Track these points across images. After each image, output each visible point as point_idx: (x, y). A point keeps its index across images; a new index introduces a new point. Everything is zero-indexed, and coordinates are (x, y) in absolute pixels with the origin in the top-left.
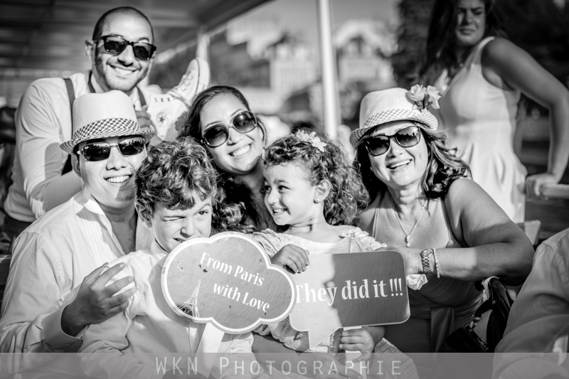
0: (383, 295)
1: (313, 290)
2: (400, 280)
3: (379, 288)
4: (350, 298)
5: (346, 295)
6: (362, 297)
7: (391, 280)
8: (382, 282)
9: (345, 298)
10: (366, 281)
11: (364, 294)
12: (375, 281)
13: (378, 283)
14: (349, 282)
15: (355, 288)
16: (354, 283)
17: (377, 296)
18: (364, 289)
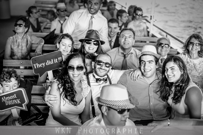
0: (57, 62)
1: (39, 65)
2: (61, 58)
3: (56, 60)
4: (48, 64)
5: (47, 64)
6: (51, 63)
7: (59, 58)
8: (56, 59)
9: (47, 65)
10: (52, 60)
11: (52, 63)
12: (54, 59)
13: (55, 59)
14: (48, 61)
15: (49, 62)
16: (49, 61)
17: (55, 62)
18: (52, 62)
